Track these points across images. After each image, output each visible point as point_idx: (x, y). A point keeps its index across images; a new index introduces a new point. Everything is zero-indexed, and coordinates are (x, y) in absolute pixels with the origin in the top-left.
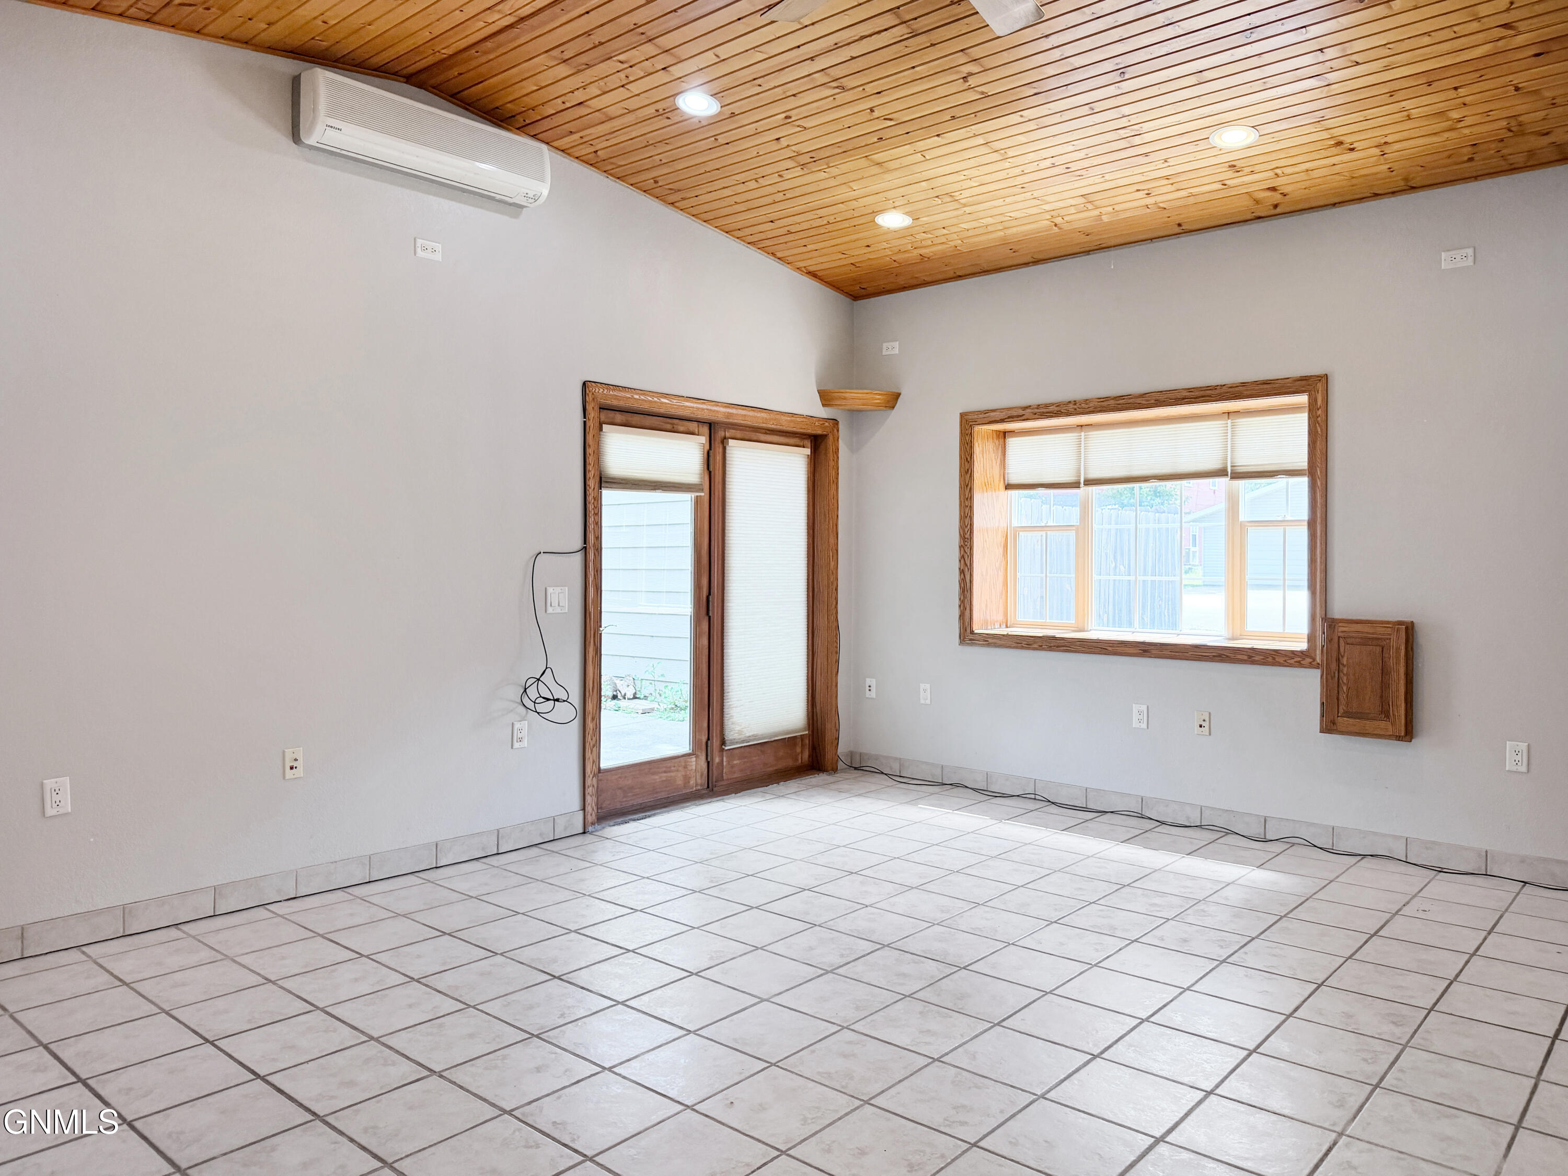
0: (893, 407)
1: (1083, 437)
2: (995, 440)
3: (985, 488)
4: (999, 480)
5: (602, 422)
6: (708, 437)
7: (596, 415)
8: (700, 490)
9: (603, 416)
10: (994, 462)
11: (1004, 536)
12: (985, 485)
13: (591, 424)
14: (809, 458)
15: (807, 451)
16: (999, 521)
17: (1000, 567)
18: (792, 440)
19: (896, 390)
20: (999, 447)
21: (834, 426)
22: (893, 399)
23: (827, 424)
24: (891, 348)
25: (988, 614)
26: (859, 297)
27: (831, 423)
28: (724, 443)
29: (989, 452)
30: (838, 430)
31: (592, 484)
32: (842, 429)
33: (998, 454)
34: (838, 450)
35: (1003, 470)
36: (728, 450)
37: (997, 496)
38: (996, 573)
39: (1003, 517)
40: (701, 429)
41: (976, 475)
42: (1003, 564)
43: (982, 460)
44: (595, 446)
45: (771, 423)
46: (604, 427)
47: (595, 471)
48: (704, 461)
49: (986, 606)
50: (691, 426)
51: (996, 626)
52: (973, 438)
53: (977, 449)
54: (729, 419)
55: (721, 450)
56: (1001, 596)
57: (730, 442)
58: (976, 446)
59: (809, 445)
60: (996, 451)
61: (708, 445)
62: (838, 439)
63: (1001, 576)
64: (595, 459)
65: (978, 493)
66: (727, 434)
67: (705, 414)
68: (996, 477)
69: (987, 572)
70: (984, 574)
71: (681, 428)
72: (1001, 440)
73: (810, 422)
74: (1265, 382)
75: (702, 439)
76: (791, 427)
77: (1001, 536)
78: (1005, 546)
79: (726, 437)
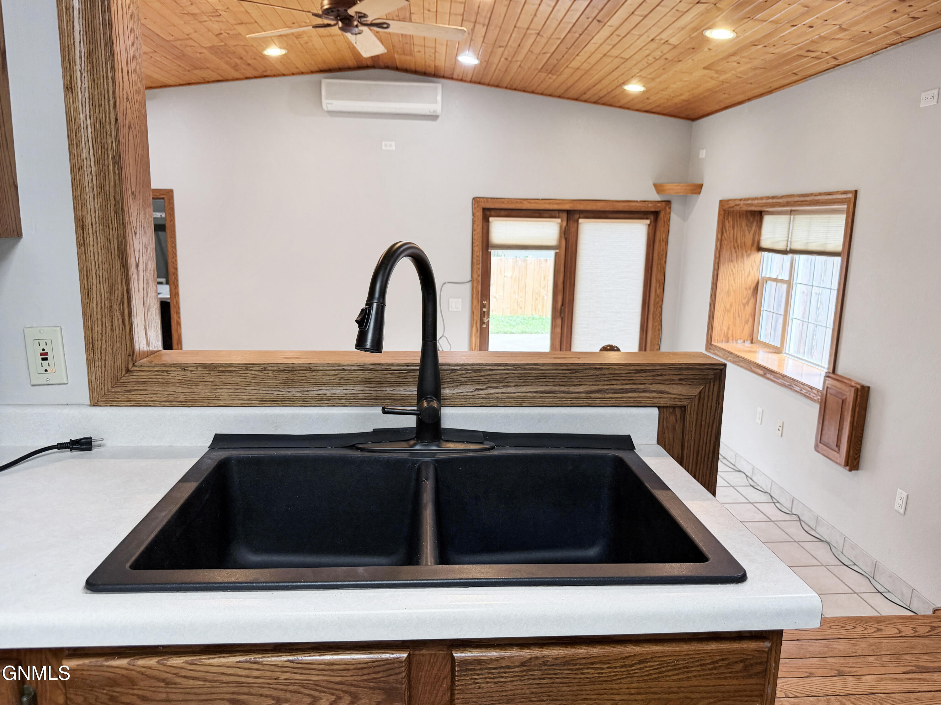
0: (700, 193)
1: (792, 219)
2: (749, 218)
3: (734, 251)
4: (753, 245)
5: (491, 216)
6: (565, 219)
7: (480, 214)
8: (557, 249)
9: (493, 213)
10: (747, 232)
11: (756, 282)
12: (735, 248)
13: (476, 219)
14: (649, 225)
15: (648, 222)
16: (749, 273)
17: (748, 303)
18: (636, 216)
19: (700, 182)
20: (753, 222)
21: (666, 205)
22: (698, 189)
23: (659, 205)
24: (703, 154)
25: (730, 333)
26: (694, 120)
27: (664, 203)
28: (577, 221)
29: (741, 226)
30: (670, 208)
31: (476, 249)
32: (675, 206)
33: (751, 227)
34: (669, 220)
35: (757, 237)
36: (580, 225)
37: (749, 256)
38: (742, 307)
39: (755, 269)
40: (561, 214)
41: (724, 242)
42: (752, 301)
43: (732, 232)
44: (479, 230)
45: (608, 208)
46: (491, 219)
47: (479, 242)
48: (560, 233)
49: (728, 328)
50: (553, 213)
51: (739, 341)
52: (724, 217)
53: (727, 224)
54: (575, 208)
55: (576, 225)
56: (747, 322)
57: (581, 221)
58: (727, 222)
59: (652, 217)
60: (749, 226)
61: (565, 224)
62: (670, 213)
63: (749, 309)
64: (478, 237)
65: (725, 254)
66: (581, 216)
67: (556, 207)
68: (749, 241)
69: (731, 306)
70: (728, 307)
71: (546, 215)
72: (758, 218)
73: (644, 204)
74: (829, 194)
75: (559, 220)
76: (626, 209)
77: (750, 282)
78: (756, 289)
79: (580, 218)
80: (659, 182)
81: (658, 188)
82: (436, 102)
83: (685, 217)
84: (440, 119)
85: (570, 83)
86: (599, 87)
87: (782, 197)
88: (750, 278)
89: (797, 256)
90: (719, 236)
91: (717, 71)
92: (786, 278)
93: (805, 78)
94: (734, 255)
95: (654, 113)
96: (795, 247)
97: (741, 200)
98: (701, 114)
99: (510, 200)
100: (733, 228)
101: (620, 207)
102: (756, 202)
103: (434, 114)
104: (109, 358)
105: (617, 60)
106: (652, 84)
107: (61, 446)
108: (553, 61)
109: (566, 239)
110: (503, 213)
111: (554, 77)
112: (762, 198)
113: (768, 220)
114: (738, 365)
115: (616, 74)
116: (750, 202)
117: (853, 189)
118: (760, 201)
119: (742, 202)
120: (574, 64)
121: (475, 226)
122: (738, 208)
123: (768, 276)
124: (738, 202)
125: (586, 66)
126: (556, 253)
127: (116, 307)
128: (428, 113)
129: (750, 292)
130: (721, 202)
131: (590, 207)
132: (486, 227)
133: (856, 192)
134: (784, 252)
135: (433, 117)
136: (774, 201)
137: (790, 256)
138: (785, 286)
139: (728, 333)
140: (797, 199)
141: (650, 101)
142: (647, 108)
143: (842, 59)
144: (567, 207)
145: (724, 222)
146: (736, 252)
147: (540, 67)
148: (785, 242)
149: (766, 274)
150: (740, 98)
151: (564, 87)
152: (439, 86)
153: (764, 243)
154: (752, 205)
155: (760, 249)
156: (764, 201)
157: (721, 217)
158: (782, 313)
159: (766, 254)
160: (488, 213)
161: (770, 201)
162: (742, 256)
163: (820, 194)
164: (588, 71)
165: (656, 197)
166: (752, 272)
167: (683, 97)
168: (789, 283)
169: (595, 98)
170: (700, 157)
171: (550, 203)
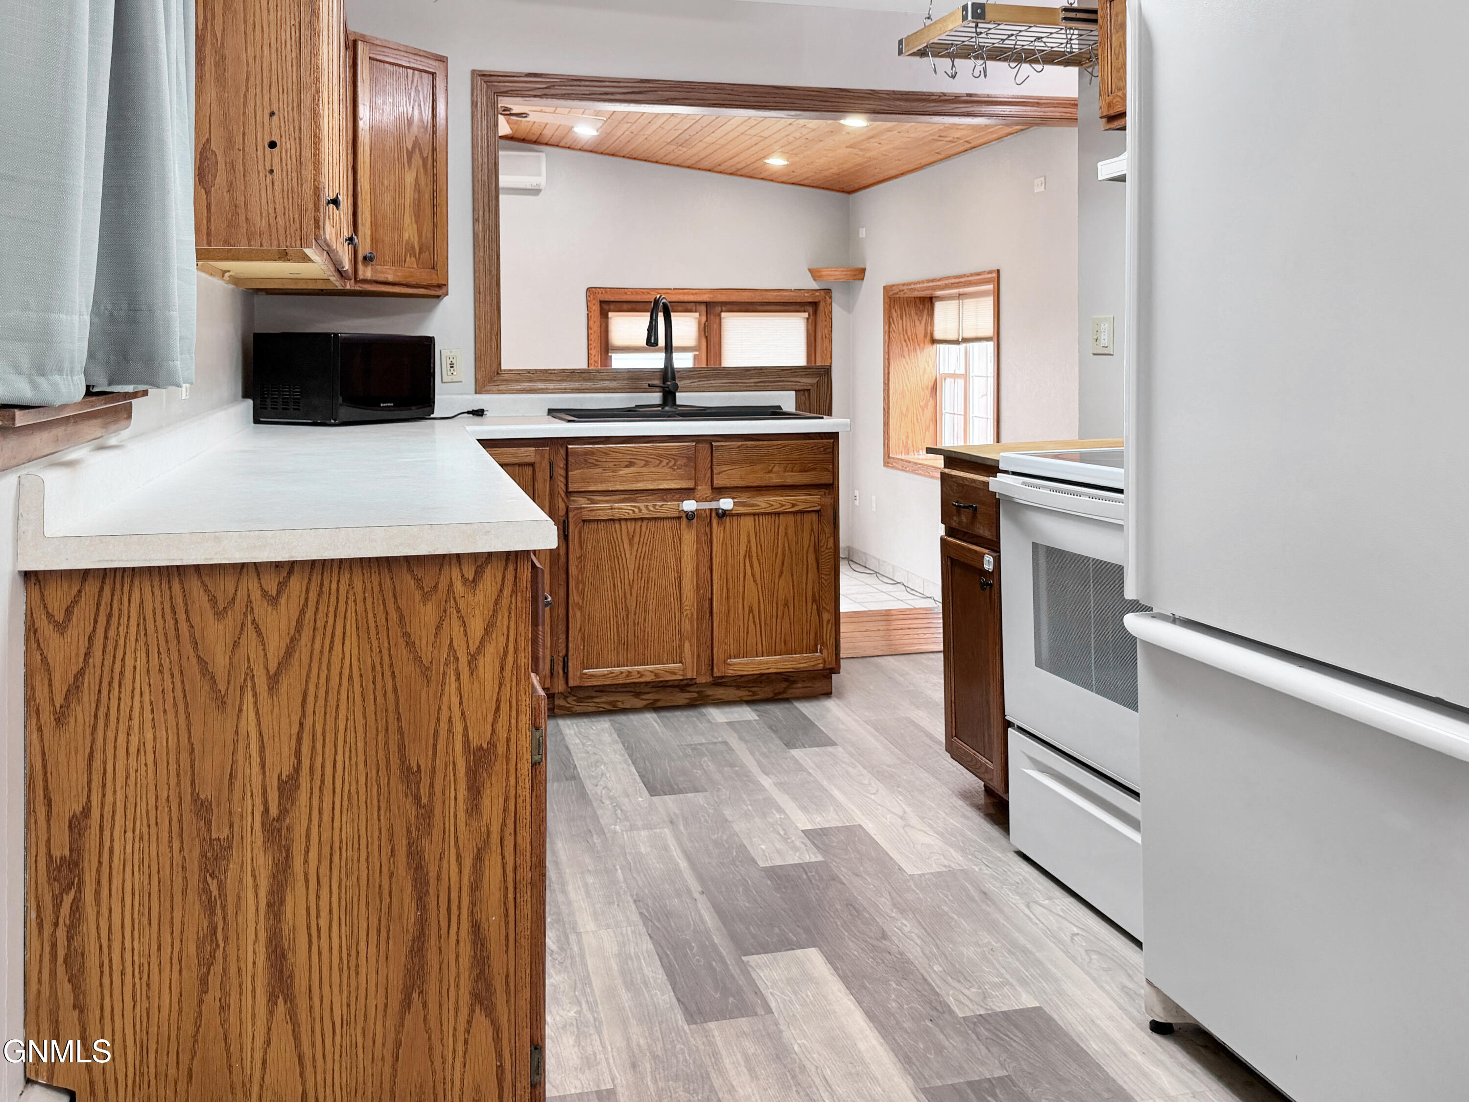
0: (863, 279)
1: (961, 304)
2: (915, 305)
3: (904, 344)
4: (925, 336)
5: (610, 311)
6: (704, 313)
7: (596, 308)
8: (696, 350)
9: (612, 307)
10: (917, 323)
11: (933, 381)
12: (905, 341)
13: (592, 314)
14: (808, 319)
15: (806, 315)
16: (925, 369)
17: (926, 405)
18: (792, 308)
19: (862, 266)
20: (923, 310)
21: (826, 294)
22: (860, 273)
23: (817, 294)
24: (863, 233)
25: (910, 442)
26: (850, 192)
27: (822, 293)
28: (720, 315)
29: (910, 315)
30: (831, 298)
31: (593, 352)
32: (835, 295)
33: (922, 316)
34: (831, 312)
35: (929, 328)
36: (722, 320)
37: (922, 349)
38: (920, 410)
39: (931, 365)
40: (698, 308)
41: (893, 335)
42: (931, 402)
43: (900, 322)
44: (596, 328)
45: (757, 298)
46: (610, 314)
47: (596, 344)
48: (699, 331)
49: (907, 437)
50: (689, 306)
51: (921, 452)
52: (890, 306)
53: (894, 315)
54: (716, 300)
55: (718, 320)
56: (927, 429)
57: (723, 315)
58: (893, 311)
59: (811, 309)
60: (920, 313)
61: (704, 319)
62: (831, 304)
63: (929, 412)
64: (595, 337)
65: (895, 349)
66: (724, 308)
67: (692, 298)
68: (921, 335)
69: (908, 409)
70: (904, 411)
71: (680, 308)
72: (928, 305)
73: (799, 293)
74: (978, 274)
75: (697, 315)
76: (778, 299)
77: (928, 382)
78: (934, 388)
79: (722, 311)
80: (814, 267)
81: (815, 274)
82: (539, 175)
83: (849, 308)
84: (541, 194)
85: (702, 155)
86: (736, 160)
87: (940, 280)
88: (926, 376)
89: (970, 345)
90: (887, 328)
91: (861, 150)
92: (963, 372)
93: (949, 157)
94: (906, 349)
95: (803, 185)
96: (967, 335)
97: (904, 285)
98: (857, 187)
99: (635, 291)
100: (902, 318)
101: (771, 298)
102: (918, 286)
103: (537, 188)
104: (488, 366)
105: (755, 138)
106: (797, 159)
107: (468, 412)
108: (686, 136)
109: (707, 338)
110: (625, 306)
111: (685, 149)
112: (923, 282)
113: (939, 306)
114: (918, 474)
115: (755, 149)
116: (913, 286)
117: (995, 268)
118: (922, 285)
119: (905, 287)
120: (709, 139)
121: (591, 323)
122: (901, 295)
123: (946, 372)
124: (901, 288)
125: (722, 142)
126: (695, 355)
127: (494, 337)
128: (529, 187)
129: (928, 393)
130: (884, 287)
131: (734, 298)
132: (604, 325)
133: (998, 271)
134: (956, 342)
135: (535, 191)
136: (934, 284)
137: (963, 346)
138: (961, 382)
139: (907, 443)
140: (953, 281)
141: (794, 174)
142: (793, 181)
143: (973, 144)
144: (706, 298)
145: (890, 311)
146: (907, 346)
147: (669, 141)
148: (957, 331)
149: (944, 369)
150: (894, 172)
151: (696, 158)
152: (543, 155)
153: (938, 335)
154: (914, 289)
155: (934, 341)
156: (925, 285)
157: (887, 306)
158: (962, 413)
159: (942, 347)
160: (606, 307)
161: (931, 284)
162: (915, 350)
163: (971, 275)
164: (723, 146)
165: (812, 284)
166: (928, 369)
167: (832, 171)
168: (966, 377)
169: (733, 170)
170: (861, 236)
171: (684, 294)
